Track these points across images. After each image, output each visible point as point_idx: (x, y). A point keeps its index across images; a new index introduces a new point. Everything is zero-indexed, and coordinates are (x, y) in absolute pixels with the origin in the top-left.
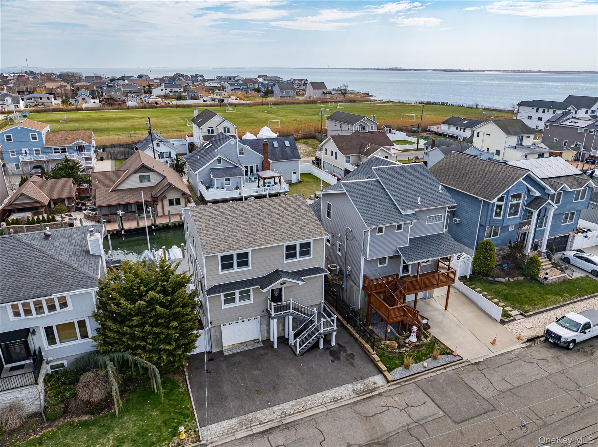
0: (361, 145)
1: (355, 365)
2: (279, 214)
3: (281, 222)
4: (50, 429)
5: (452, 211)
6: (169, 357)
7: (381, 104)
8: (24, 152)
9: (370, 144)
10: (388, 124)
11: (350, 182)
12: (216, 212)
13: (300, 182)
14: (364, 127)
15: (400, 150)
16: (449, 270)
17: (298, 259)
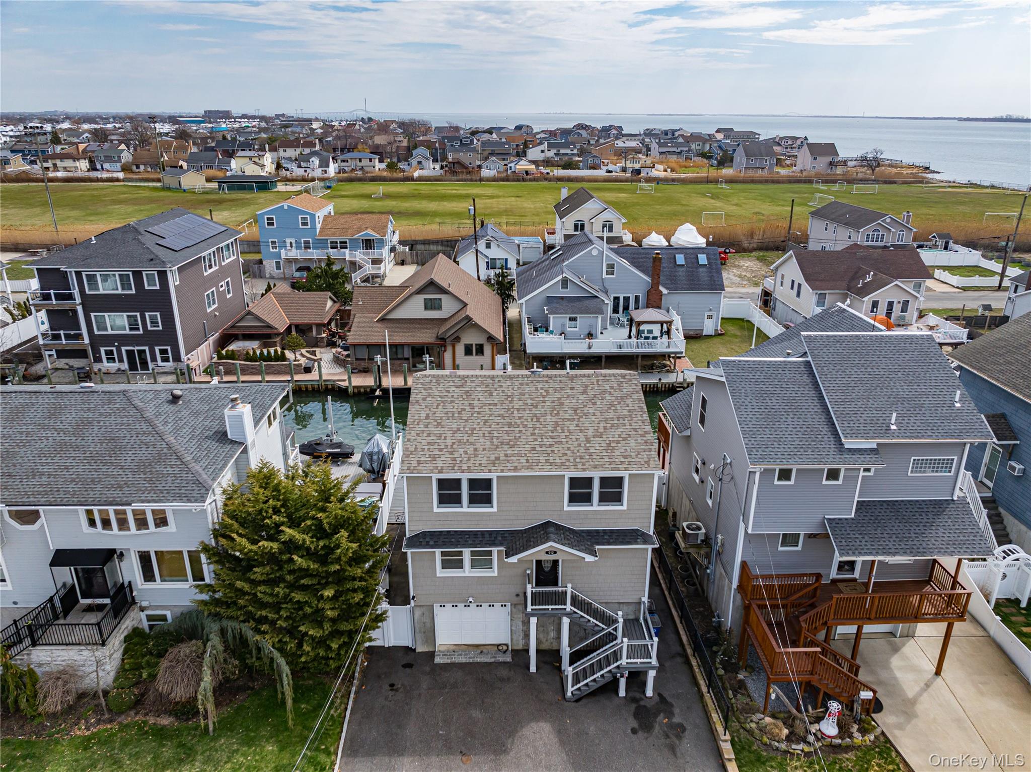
0: (856, 273)
1: (678, 754)
2: (575, 410)
3: (572, 428)
4: (109, 726)
5: (1009, 445)
6: (320, 647)
7: (950, 190)
8: (288, 245)
9: (872, 273)
10: (945, 232)
11: (740, 361)
12: (457, 390)
13: (720, 335)
14: (883, 235)
15: (957, 288)
16: (953, 588)
17: (596, 506)
